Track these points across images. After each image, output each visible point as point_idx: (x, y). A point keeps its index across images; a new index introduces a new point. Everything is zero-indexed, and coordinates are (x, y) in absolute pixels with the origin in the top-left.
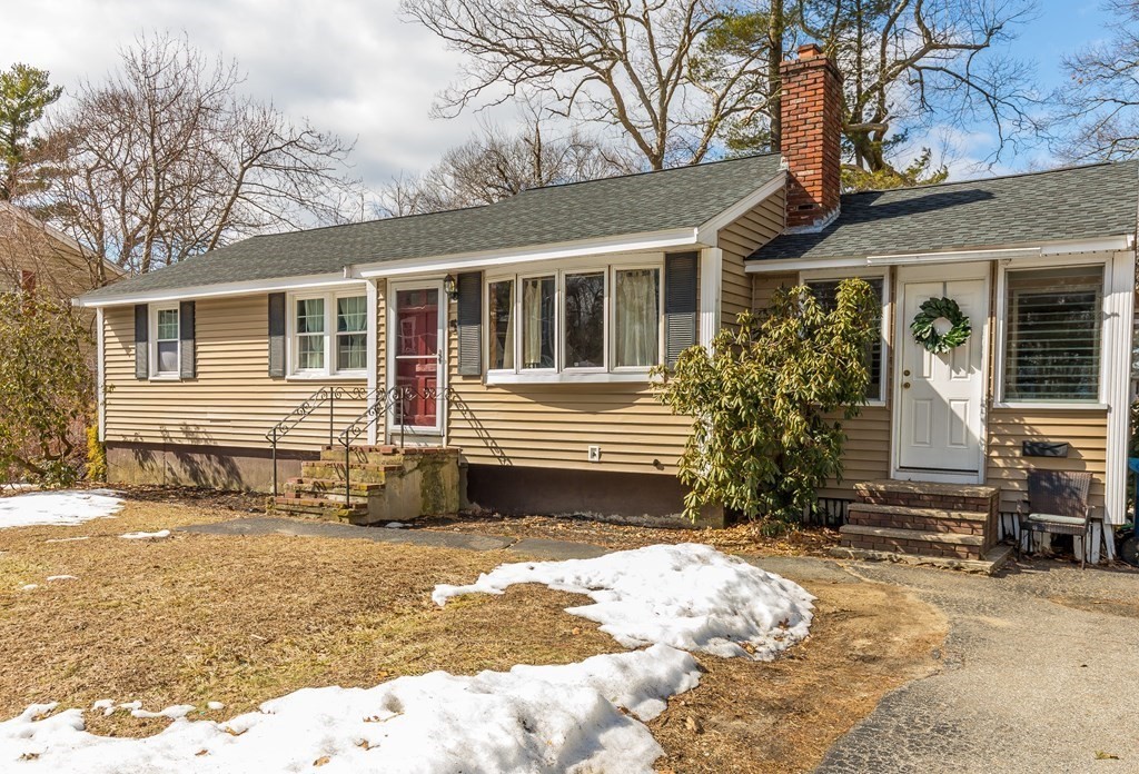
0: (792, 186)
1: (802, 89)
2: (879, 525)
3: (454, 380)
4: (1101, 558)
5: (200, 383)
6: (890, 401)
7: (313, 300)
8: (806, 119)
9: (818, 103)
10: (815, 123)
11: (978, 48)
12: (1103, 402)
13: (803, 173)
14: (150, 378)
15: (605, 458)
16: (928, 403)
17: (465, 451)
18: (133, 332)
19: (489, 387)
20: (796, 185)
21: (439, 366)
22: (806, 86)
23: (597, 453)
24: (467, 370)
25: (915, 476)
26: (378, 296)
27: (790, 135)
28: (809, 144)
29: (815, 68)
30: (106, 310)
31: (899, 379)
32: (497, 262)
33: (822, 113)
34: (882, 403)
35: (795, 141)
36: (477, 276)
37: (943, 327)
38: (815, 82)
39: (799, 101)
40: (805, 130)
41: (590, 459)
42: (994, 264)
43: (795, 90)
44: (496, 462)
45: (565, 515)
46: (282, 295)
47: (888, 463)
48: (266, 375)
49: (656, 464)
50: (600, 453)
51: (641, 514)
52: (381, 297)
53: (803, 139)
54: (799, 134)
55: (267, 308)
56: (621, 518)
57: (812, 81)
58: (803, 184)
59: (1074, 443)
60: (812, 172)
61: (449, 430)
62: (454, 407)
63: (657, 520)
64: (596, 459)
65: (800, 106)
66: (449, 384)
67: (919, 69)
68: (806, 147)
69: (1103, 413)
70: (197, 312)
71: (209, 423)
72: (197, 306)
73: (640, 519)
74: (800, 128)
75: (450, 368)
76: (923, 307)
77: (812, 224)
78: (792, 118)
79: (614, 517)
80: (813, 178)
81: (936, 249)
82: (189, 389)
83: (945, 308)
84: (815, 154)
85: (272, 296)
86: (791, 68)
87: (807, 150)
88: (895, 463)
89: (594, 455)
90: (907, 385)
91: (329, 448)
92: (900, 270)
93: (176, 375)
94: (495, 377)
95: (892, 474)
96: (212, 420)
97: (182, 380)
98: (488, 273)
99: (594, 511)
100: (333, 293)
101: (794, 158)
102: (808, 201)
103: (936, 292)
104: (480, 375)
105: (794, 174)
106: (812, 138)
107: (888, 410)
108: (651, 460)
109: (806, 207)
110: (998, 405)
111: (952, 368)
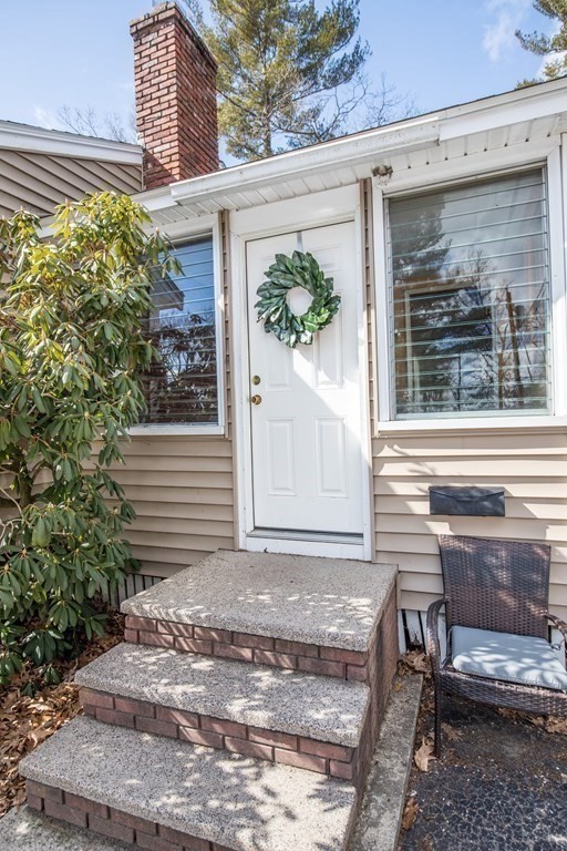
0: (150, 166)
1: (154, 49)
6: (230, 425)
8: (159, 84)
9: (170, 63)
10: (168, 87)
13: (160, 149)
16: (288, 425)
20: (154, 165)
22: (157, 45)
25: (275, 543)
27: (145, 106)
28: (164, 113)
29: (165, 21)
31: (242, 389)
33: (175, 73)
34: (219, 429)
35: (149, 111)
37: (300, 301)
38: (167, 39)
39: (151, 63)
40: (159, 97)
43: (147, 53)
47: (233, 523)
53: (157, 108)
54: (153, 102)
57: (163, 37)
58: (161, 161)
59: (515, 490)
60: (168, 146)
65: (153, 69)
68: (161, 117)
74: (154, 96)
76: (269, 274)
78: (146, 85)
80: (169, 152)
83: (302, 271)
84: (170, 124)
86: (140, 26)
87: (163, 120)
88: (245, 524)
90: (255, 400)
92: (233, 215)
95: (242, 542)
101: (149, 132)
103: (288, 247)
105: (150, 151)
106: (166, 105)
107: (227, 440)
110: (385, 425)
111: (318, 367)
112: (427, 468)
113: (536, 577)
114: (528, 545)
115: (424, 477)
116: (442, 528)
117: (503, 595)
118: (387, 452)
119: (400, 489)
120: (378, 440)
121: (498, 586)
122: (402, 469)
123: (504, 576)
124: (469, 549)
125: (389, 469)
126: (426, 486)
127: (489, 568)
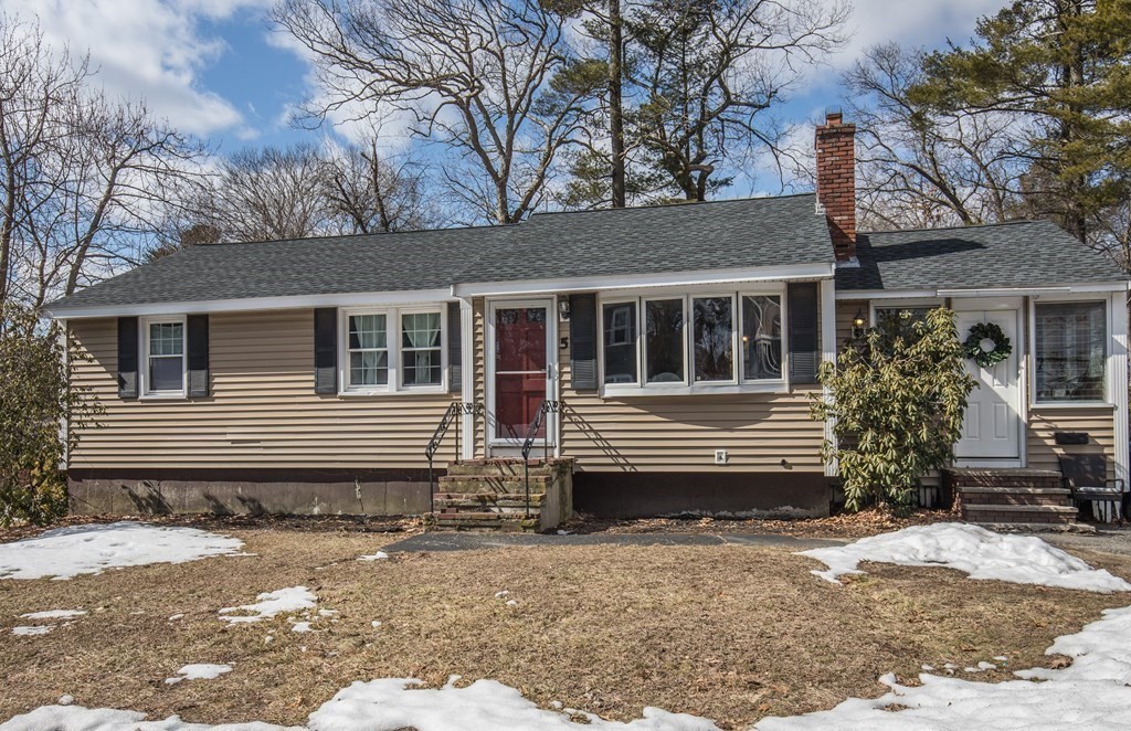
0: (834, 228)
1: (836, 149)
2: (988, 502)
3: (566, 394)
4: (1113, 517)
5: (217, 402)
7: (371, 316)
8: (839, 174)
9: (849, 162)
10: (847, 178)
11: (761, 107)
12: (1110, 401)
13: (839, 218)
14: (141, 397)
15: (731, 461)
16: (977, 405)
17: (580, 461)
18: (116, 347)
19: (606, 400)
21: (549, 383)
22: (839, 147)
23: (723, 457)
24: (581, 383)
25: (972, 464)
26: (474, 314)
27: (827, 186)
28: (843, 195)
30: (69, 323)
32: (612, 287)
35: (831, 191)
36: (592, 297)
37: (987, 346)
38: (847, 145)
39: (833, 159)
40: (839, 183)
41: (716, 462)
42: (1026, 299)
43: (830, 150)
44: (619, 469)
45: (673, 514)
46: (333, 311)
48: (313, 392)
49: (784, 463)
50: (728, 457)
51: (750, 509)
52: (478, 315)
53: (838, 190)
54: (834, 186)
55: (313, 323)
56: (730, 514)
57: (844, 144)
58: (839, 227)
59: (1091, 434)
60: (846, 218)
61: (562, 441)
62: (567, 419)
63: (766, 513)
64: (723, 462)
65: (835, 163)
66: (560, 397)
67: (722, 121)
68: (840, 197)
69: (1110, 411)
70: (210, 327)
71: (229, 444)
72: (211, 320)
73: (749, 514)
74: (835, 181)
75: (561, 383)
76: (972, 330)
77: (848, 260)
78: (828, 172)
79: (722, 513)
80: (847, 222)
81: (989, 286)
82: (200, 409)
83: (992, 332)
84: (848, 203)
85: (318, 312)
86: (825, 132)
87: (841, 199)
89: (721, 458)
91: (456, 463)
92: (953, 301)
93: (182, 394)
94: (613, 390)
95: (955, 463)
96: (233, 441)
97: (190, 398)
98: (601, 295)
99: (701, 509)
100: (397, 309)
101: (831, 205)
102: (845, 241)
103: (982, 318)
104: (594, 389)
105: (832, 218)
106: (845, 190)
108: (779, 460)
109: (842, 246)
110: (1033, 406)
111: (994, 377)
112: (1053, 425)
113: (1102, 467)
114: (1097, 455)
115: (1051, 429)
116: (1059, 451)
117: (1088, 475)
118: (1034, 418)
119: (1041, 434)
120: (1030, 413)
121: (1086, 472)
122: (1042, 425)
123: (1088, 468)
124: (1072, 458)
125: (1034, 426)
126: (1052, 433)
127: (1081, 465)
